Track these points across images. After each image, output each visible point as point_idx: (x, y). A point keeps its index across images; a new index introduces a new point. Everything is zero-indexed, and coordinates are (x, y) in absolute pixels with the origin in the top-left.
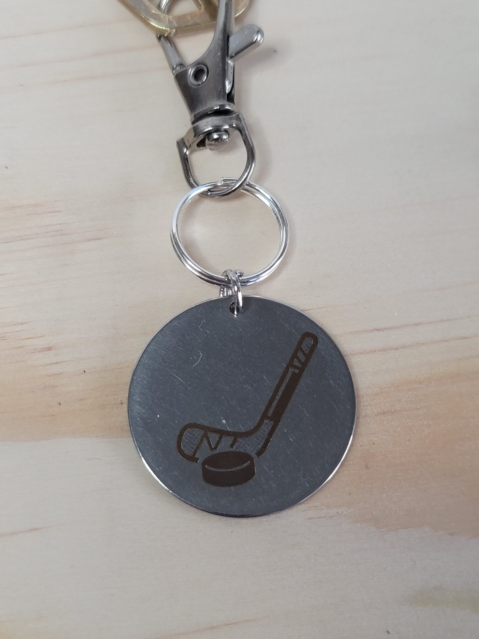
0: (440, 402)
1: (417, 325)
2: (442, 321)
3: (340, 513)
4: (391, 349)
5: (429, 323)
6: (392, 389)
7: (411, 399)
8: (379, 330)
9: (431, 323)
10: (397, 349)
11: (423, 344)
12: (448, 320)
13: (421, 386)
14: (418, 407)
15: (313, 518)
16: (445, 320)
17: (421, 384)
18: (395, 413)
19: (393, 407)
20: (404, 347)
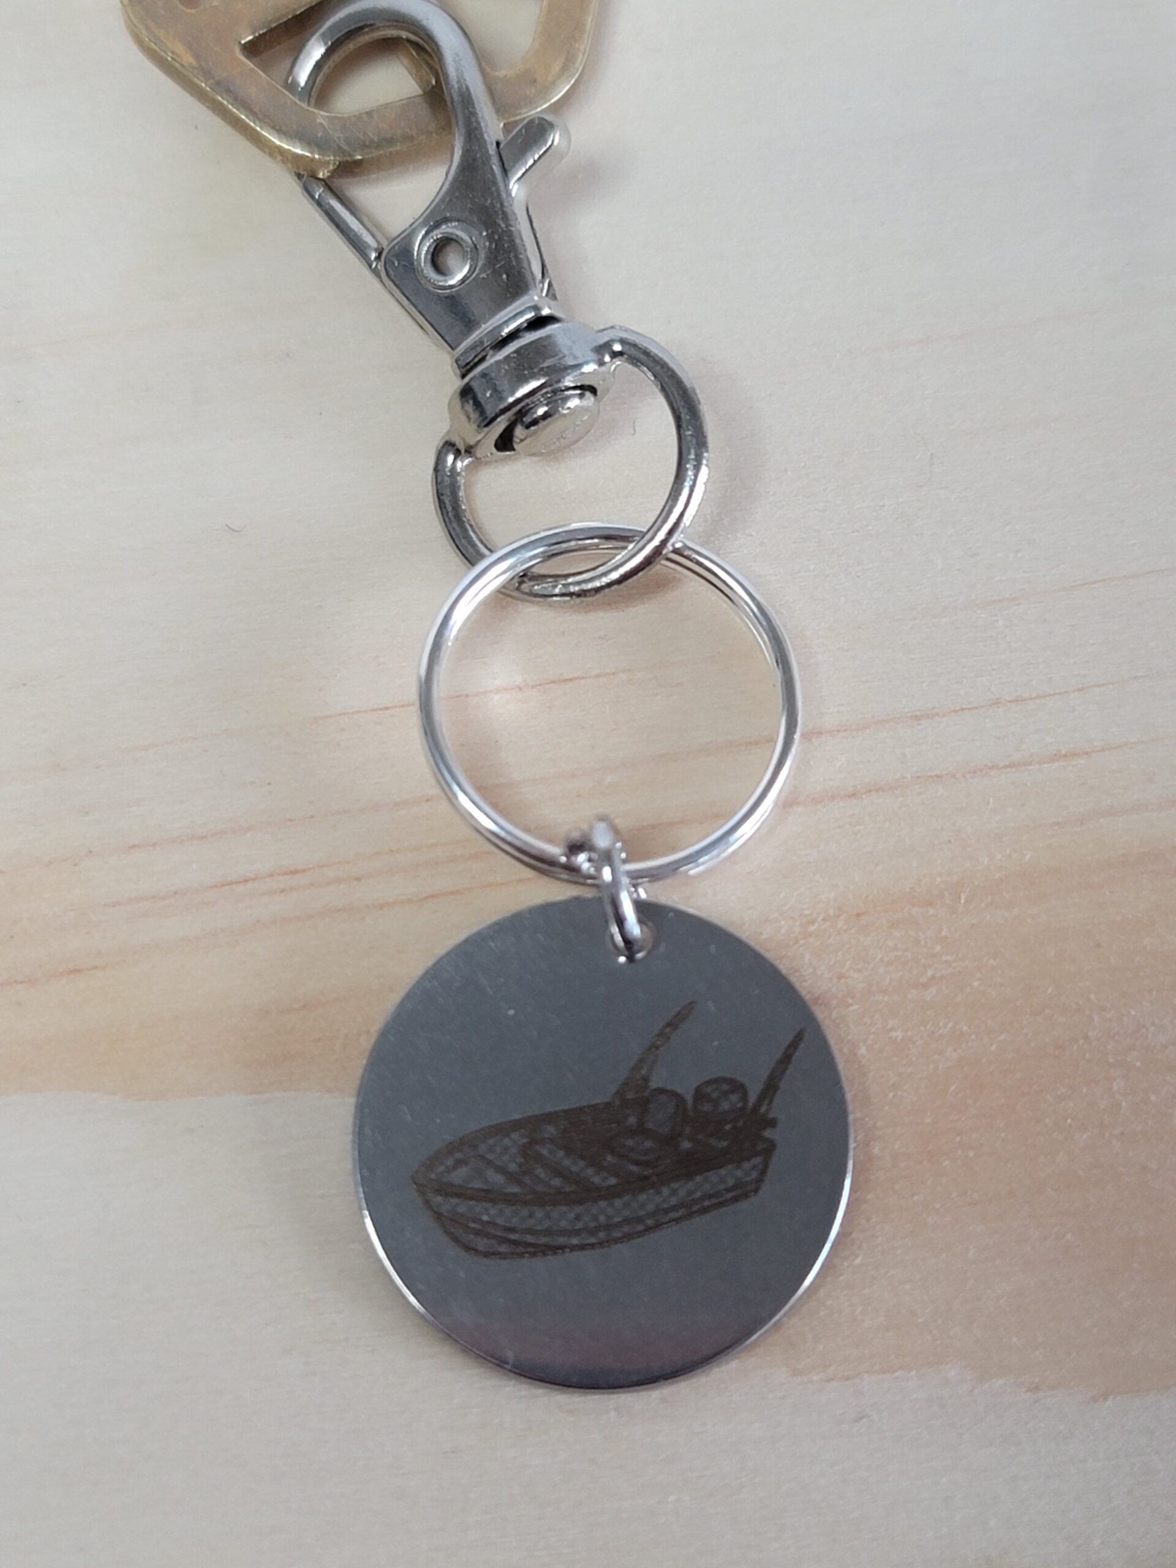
0: (991, 962)
1: (917, 718)
2: (997, 702)
4: (833, 798)
5: (955, 711)
6: (840, 924)
7: (899, 953)
9: (962, 710)
10: (853, 795)
11: (938, 776)
12: (1016, 701)
13: (931, 911)
14: (924, 980)
16: (1010, 702)
17: (931, 904)
18: (851, 1001)
19: (843, 981)
20: (876, 789)
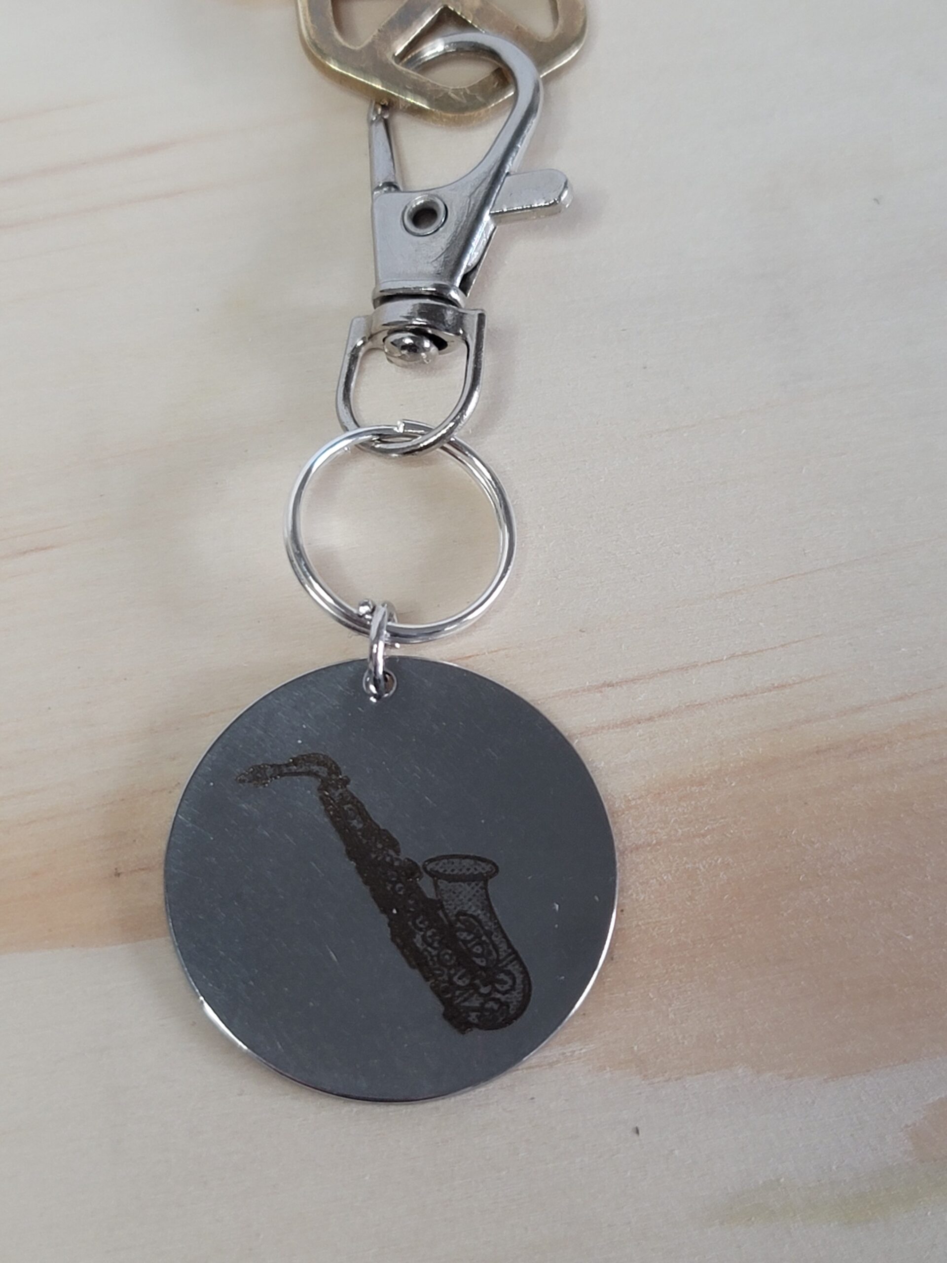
0: (743, 818)
1: (685, 669)
2: (733, 656)
3: (569, 1054)
4: (638, 721)
5: (708, 663)
6: (649, 799)
7: (686, 816)
8: (613, 686)
9: (713, 662)
10: (651, 719)
11: (701, 705)
12: (745, 654)
13: (704, 789)
14: (702, 831)
16: (740, 655)
17: (703, 785)
18: (658, 847)
19: (654, 835)
20: (663, 715)
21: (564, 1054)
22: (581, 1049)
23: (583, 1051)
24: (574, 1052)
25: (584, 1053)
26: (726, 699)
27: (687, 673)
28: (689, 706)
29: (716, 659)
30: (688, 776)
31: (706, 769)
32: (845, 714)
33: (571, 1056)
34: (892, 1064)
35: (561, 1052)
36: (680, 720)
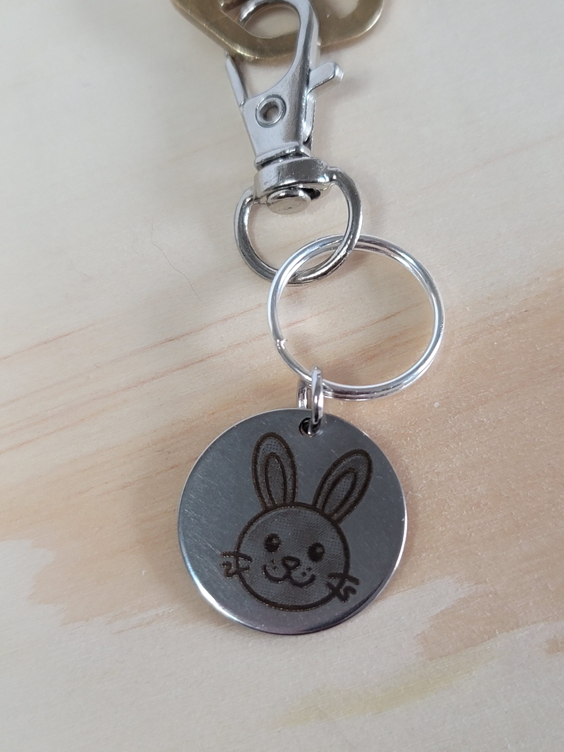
1: (225, 320)
3: (161, 614)
4: (193, 363)
5: (242, 313)
8: (173, 340)
9: (245, 312)
10: (202, 360)
15: (122, 631)
20: (212, 355)
21: (157, 614)
22: (170, 609)
23: (171, 611)
24: (165, 612)
25: (172, 612)
26: (257, 337)
27: (227, 323)
28: (230, 346)
29: (248, 309)
30: (233, 398)
31: (246, 391)
32: (346, 336)
33: (162, 615)
34: (402, 589)
35: (155, 613)
36: (224, 358)
